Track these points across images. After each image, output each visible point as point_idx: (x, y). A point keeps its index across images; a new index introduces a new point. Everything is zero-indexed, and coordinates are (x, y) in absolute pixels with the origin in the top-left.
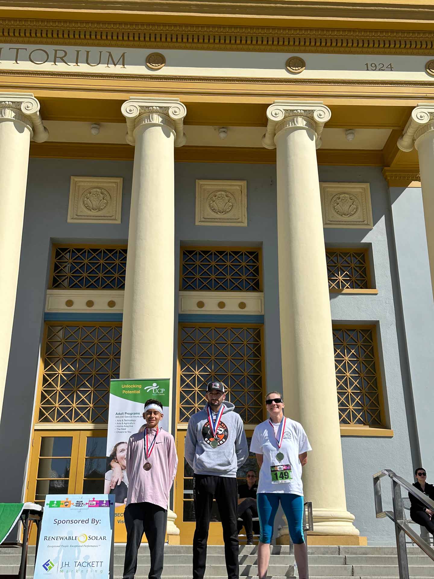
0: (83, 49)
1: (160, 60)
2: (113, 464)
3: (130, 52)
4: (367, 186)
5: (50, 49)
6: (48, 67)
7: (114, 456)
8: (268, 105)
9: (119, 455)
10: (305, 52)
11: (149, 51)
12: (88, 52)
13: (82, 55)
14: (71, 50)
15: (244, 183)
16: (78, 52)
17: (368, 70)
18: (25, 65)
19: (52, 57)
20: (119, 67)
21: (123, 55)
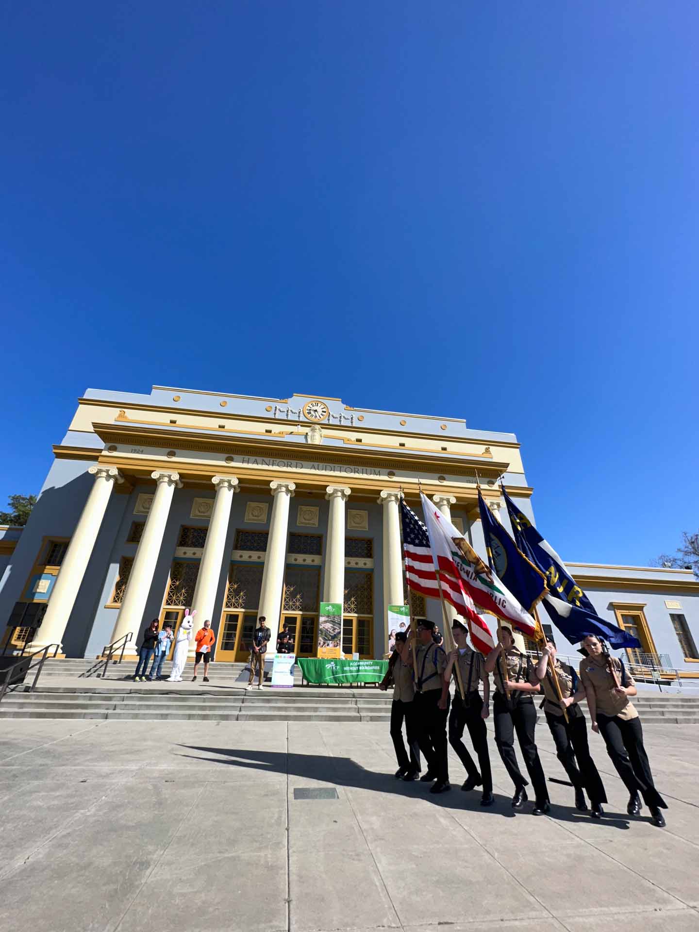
1: (393, 474)
2: (391, 637)
3: (382, 470)
5: (352, 467)
6: (352, 475)
7: (391, 634)
8: (434, 495)
10: (444, 474)
11: (389, 470)
12: (366, 469)
14: (360, 468)
16: (363, 470)
17: (467, 482)
18: (344, 474)
19: (353, 471)
20: (378, 476)
21: (379, 472)
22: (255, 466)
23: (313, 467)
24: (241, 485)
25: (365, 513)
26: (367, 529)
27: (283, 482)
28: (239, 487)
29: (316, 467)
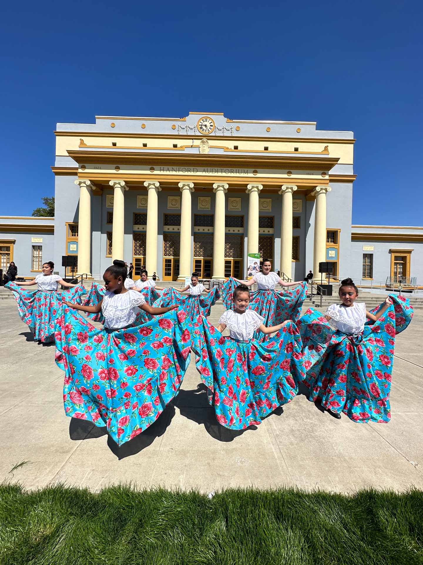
0: (237, 169)
1: (256, 172)
3: (249, 170)
4: (301, 200)
5: (230, 169)
6: (229, 174)
7: (249, 268)
9: (250, 268)
10: (292, 169)
11: (254, 169)
12: (239, 170)
13: (237, 171)
14: (235, 169)
15: (271, 199)
17: (307, 175)
18: (224, 174)
19: (230, 171)
20: (246, 174)
21: (247, 171)
22: (168, 173)
23: (204, 171)
24: (161, 186)
25: (239, 200)
26: (240, 210)
27: (186, 183)
28: (161, 187)
29: (206, 170)
